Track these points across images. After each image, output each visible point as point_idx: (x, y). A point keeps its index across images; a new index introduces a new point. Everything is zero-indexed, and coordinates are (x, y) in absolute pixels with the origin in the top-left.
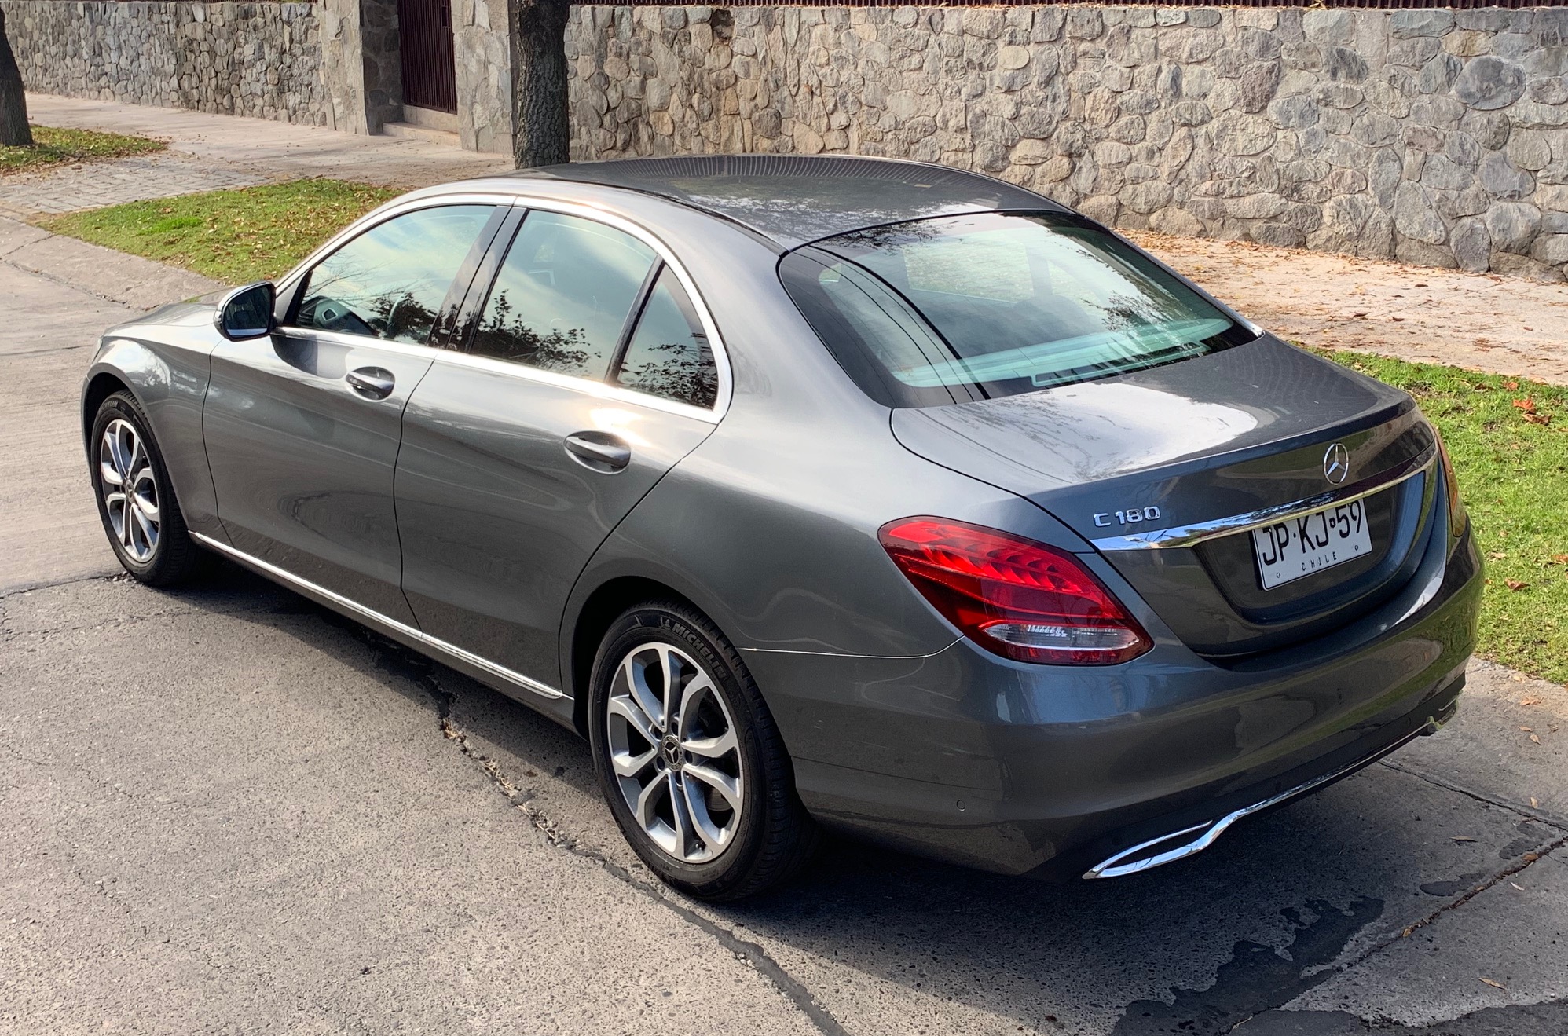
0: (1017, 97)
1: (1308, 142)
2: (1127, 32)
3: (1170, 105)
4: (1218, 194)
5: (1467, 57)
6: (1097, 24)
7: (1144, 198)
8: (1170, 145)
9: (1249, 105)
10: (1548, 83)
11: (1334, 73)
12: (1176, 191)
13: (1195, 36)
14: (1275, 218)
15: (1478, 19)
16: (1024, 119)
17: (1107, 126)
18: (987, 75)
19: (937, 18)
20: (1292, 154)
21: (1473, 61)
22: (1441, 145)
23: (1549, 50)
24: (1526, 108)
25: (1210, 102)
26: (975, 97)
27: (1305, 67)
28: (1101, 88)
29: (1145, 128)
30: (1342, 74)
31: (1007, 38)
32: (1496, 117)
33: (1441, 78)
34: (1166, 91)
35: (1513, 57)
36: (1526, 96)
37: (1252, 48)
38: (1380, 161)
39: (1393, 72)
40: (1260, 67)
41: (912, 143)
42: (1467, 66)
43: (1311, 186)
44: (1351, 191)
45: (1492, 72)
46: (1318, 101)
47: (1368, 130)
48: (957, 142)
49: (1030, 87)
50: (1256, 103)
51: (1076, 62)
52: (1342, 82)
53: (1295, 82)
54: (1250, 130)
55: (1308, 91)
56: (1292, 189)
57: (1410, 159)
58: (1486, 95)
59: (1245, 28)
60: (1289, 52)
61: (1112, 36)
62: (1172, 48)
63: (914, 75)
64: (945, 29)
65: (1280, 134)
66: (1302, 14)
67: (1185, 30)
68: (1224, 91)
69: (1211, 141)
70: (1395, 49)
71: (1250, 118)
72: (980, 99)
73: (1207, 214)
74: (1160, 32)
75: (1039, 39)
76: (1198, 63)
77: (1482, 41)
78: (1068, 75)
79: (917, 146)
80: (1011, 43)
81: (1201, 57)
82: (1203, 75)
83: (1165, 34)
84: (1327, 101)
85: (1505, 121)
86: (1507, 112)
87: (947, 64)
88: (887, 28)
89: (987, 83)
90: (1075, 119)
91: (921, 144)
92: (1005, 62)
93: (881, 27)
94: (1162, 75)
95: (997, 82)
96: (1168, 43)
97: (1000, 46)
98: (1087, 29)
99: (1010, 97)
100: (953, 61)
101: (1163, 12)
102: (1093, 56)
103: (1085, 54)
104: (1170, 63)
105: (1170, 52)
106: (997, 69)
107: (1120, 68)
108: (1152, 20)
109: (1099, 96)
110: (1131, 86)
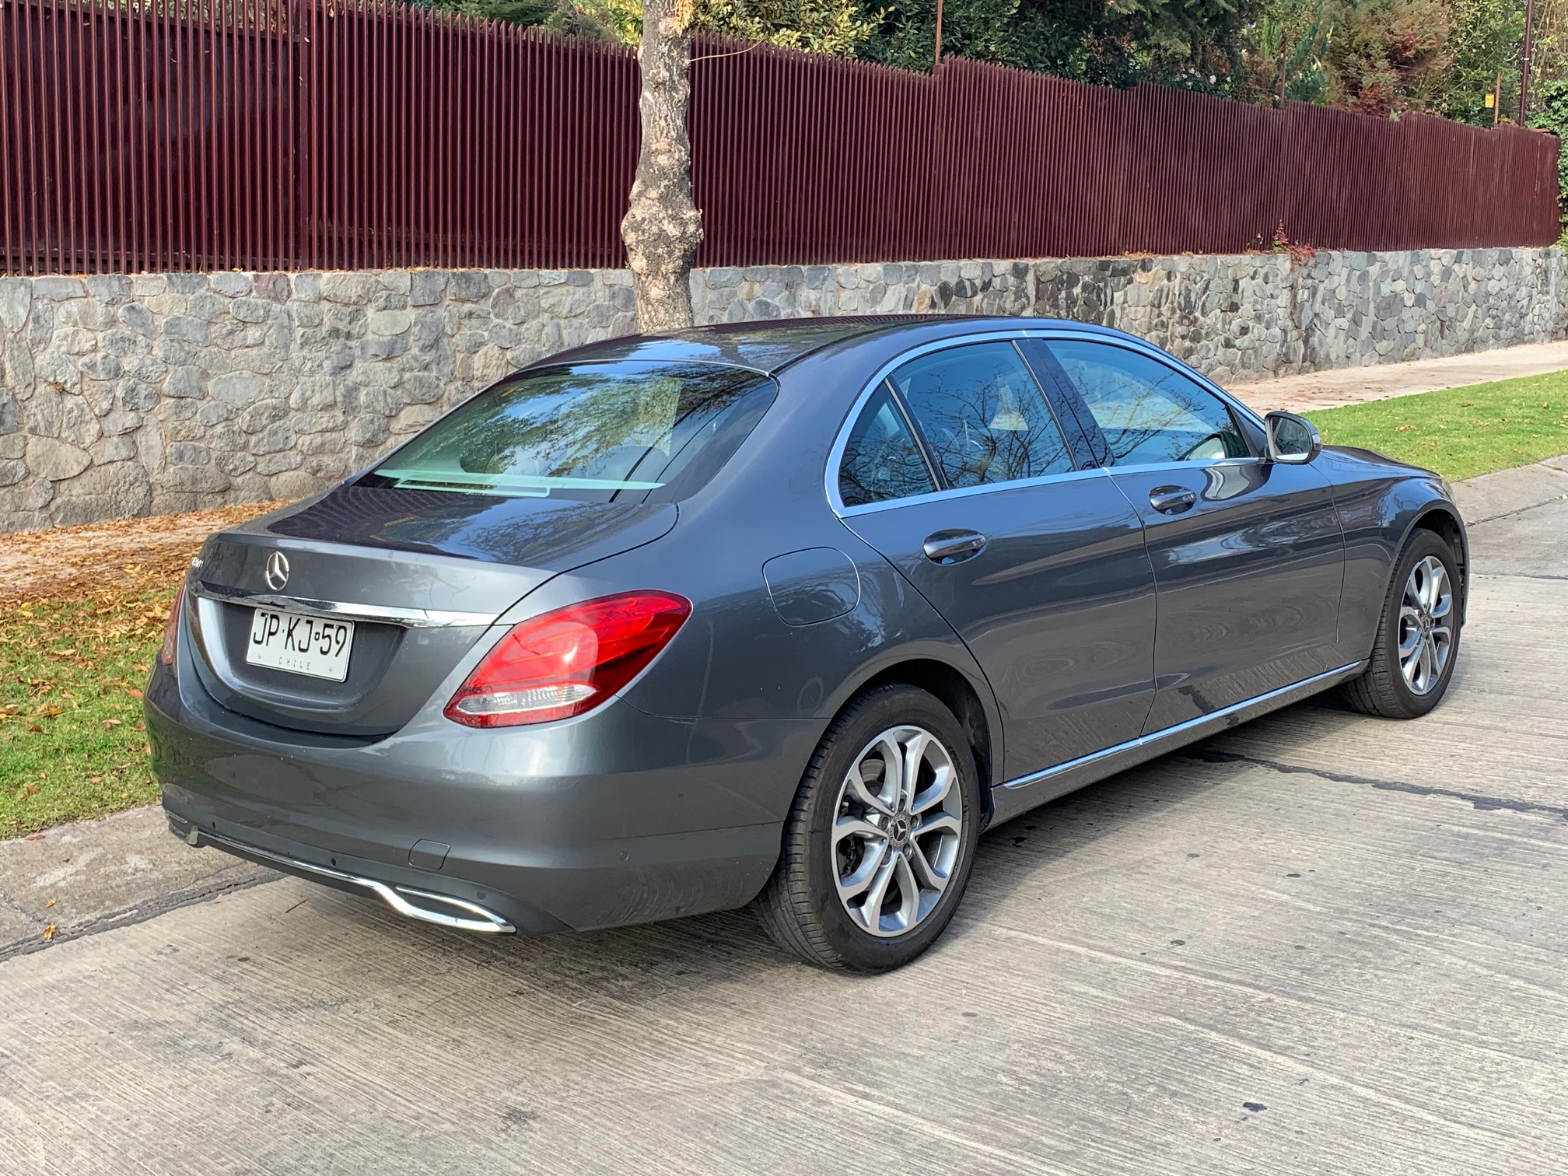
0: (396, 364)
2: (509, 293)
5: (749, 300)
6: (483, 286)
13: (574, 294)
15: (754, 273)
16: (407, 386)
18: (354, 344)
19: (281, 284)
21: (753, 302)
23: (790, 292)
26: (342, 369)
28: (491, 345)
31: (381, 302)
33: (740, 315)
35: (773, 298)
37: (619, 302)
39: (711, 313)
40: (625, 317)
42: (751, 306)
45: (765, 309)
48: (325, 420)
49: (411, 352)
51: (461, 323)
59: (611, 285)
61: (498, 296)
62: (554, 305)
63: (254, 352)
64: (294, 296)
67: (564, 289)
70: (712, 296)
72: (348, 371)
74: (541, 292)
75: (421, 302)
76: (575, 316)
77: (757, 288)
78: (453, 336)
79: (261, 435)
80: (385, 309)
81: (578, 311)
82: (582, 326)
83: (547, 293)
87: (302, 336)
88: (203, 298)
89: (357, 352)
90: (463, 379)
91: (266, 432)
92: (379, 328)
93: (192, 297)
94: (547, 329)
95: (372, 351)
96: (551, 301)
97: (370, 312)
98: (473, 290)
99: (388, 365)
100: (310, 331)
101: (547, 274)
102: (479, 317)
103: (470, 314)
104: (552, 318)
105: (551, 310)
106: (369, 337)
107: (508, 326)
108: (535, 281)
109: (490, 353)
110: (519, 342)
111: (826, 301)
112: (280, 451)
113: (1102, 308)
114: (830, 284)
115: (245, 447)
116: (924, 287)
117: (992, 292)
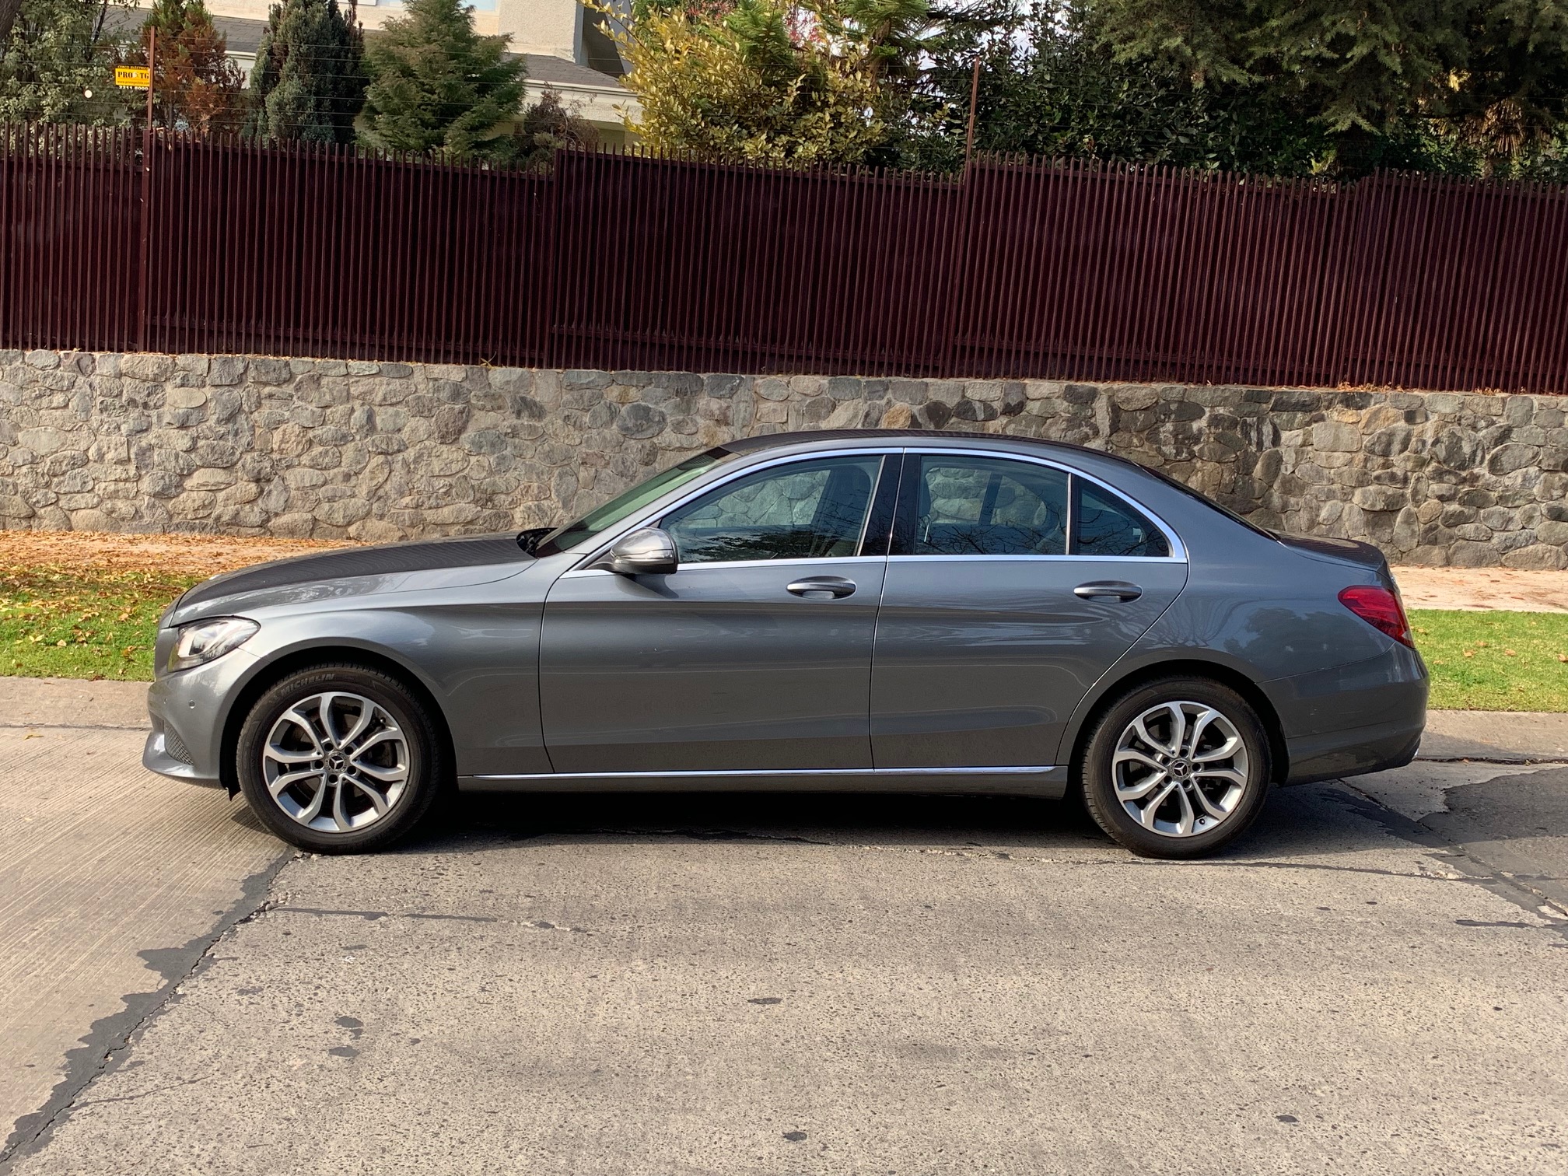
0: (193, 432)
1: (498, 464)
2: (316, 380)
3: (366, 437)
4: (417, 506)
5: (623, 404)
6: (284, 372)
7: (342, 513)
8: (367, 470)
9: (443, 437)
10: (684, 420)
11: (519, 414)
12: (375, 506)
13: (388, 384)
14: (471, 522)
15: (631, 378)
16: (201, 451)
17: (299, 456)
18: (154, 413)
19: (86, 361)
20: (485, 473)
21: (627, 406)
22: (608, 464)
23: (682, 399)
24: (668, 437)
25: (405, 435)
26: (138, 432)
27: (493, 409)
28: (291, 424)
29: (341, 457)
30: (524, 415)
31: (178, 381)
32: (647, 443)
33: (605, 416)
34: (362, 427)
35: (656, 403)
36: (668, 429)
37: (444, 395)
38: (561, 476)
39: (566, 413)
40: (452, 409)
41: (55, 476)
42: (624, 410)
43: (503, 497)
44: (538, 498)
45: (643, 414)
46: (506, 434)
47: (548, 455)
48: (118, 472)
49: (208, 424)
50: (450, 435)
51: (260, 403)
52: (525, 421)
53: (483, 420)
54: (445, 456)
55: (495, 426)
56: (486, 498)
57: (584, 474)
58: (640, 429)
59: (436, 380)
60: (478, 398)
61: (301, 382)
62: (365, 393)
63: (59, 413)
64: (98, 371)
65: (473, 459)
66: (488, 370)
67: (377, 380)
68: (417, 427)
69: (408, 466)
70: (567, 397)
71: (444, 447)
72: (145, 434)
73: (408, 523)
74: (351, 380)
75: (218, 382)
76: (391, 405)
77: (633, 392)
78: (251, 413)
79: (61, 478)
80: (182, 385)
81: (394, 400)
82: (397, 414)
83: (357, 382)
84: (514, 434)
85: (653, 445)
86: (655, 440)
87: (102, 403)
88: (17, 369)
89: (154, 420)
90: (262, 450)
91: (67, 476)
92: (175, 402)
93: (8, 368)
94: (356, 414)
95: (167, 419)
96: (361, 389)
97: (169, 387)
98: (273, 376)
99: (184, 432)
100: (109, 400)
101: (355, 365)
102: (279, 398)
103: (270, 396)
104: (363, 404)
105: (362, 396)
106: (166, 408)
107: (310, 408)
108: (343, 371)
109: (289, 431)
110: (324, 423)
111: (738, 411)
112: (78, 492)
113: (1253, 448)
114: (743, 394)
115: (48, 485)
116: (898, 405)
117: (1025, 418)
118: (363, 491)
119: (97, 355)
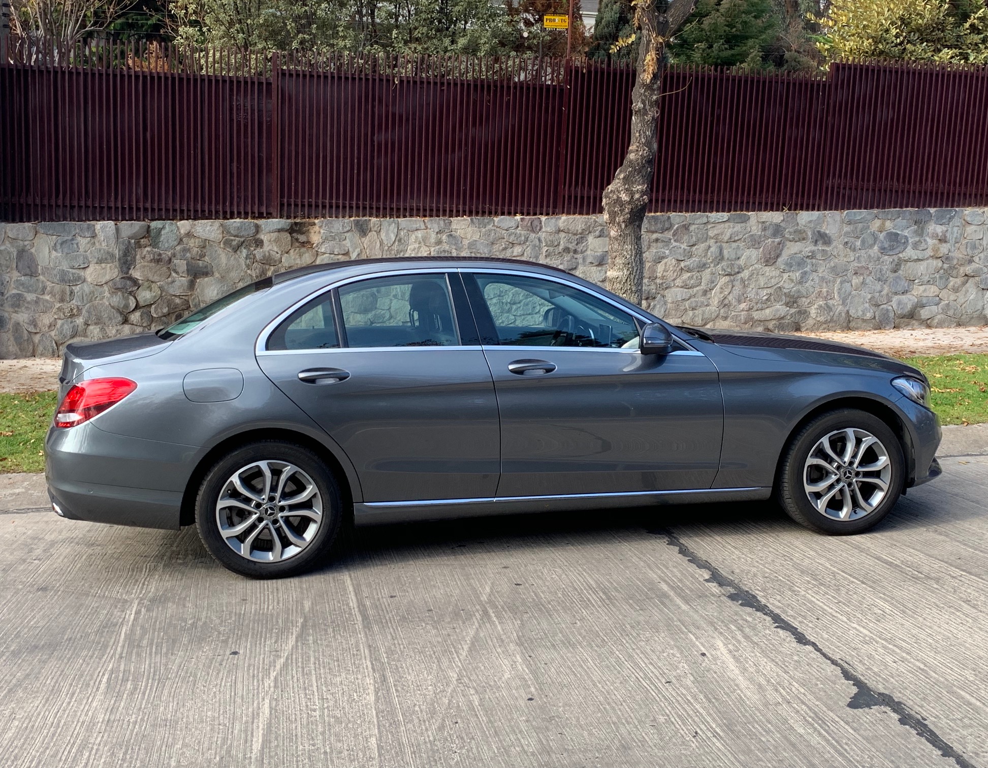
1: (802, 278)
2: (686, 227)
3: (718, 264)
4: (750, 309)
5: (881, 232)
6: (666, 223)
7: (700, 317)
8: (718, 286)
9: (767, 261)
10: (919, 241)
11: (816, 242)
12: (722, 311)
13: (733, 228)
14: (782, 318)
15: (888, 214)
17: (674, 280)
18: (579, 256)
19: (536, 223)
20: (793, 284)
21: (884, 233)
22: (871, 273)
23: (919, 227)
24: (910, 253)
25: (741, 262)
27: (799, 240)
28: (670, 258)
29: (701, 279)
30: (820, 242)
31: (597, 233)
32: (896, 258)
33: (871, 242)
34: (716, 258)
35: (902, 231)
36: (909, 247)
37: (769, 232)
38: (842, 283)
39: (846, 240)
40: (774, 242)
41: (514, 304)
42: (882, 236)
43: (804, 299)
44: (826, 298)
45: (894, 237)
46: (808, 257)
47: (833, 269)
50: (770, 260)
51: (650, 245)
52: (820, 247)
53: (792, 249)
54: (767, 274)
55: (801, 252)
56: (792, 301)
57: (856, 281)
58: (892, 248)
59: (763, 222)
60: (790, 233)
61: (677, 229)
62: (718, 234)
64: (543, 230)
65: (786, 276)
66: (797, 214)
67: (727, 225)
68: (751, 255)
69: (744, 282)
70: (847, 229)
71: (767, 269)
73: (742, 322)
74: (709, 227)
76: (734, 241)
77: (888, 224)
79: (519, 305)
80: (600, 236)
81: (736, 238)
82: (738, 247)
83: (713, 227)
84: (812, 256)
85: (899, 259)
86: (901, 255)
87: (547, 251)
88: (490, 231)
89: (580, 261)
90: (650, 278)
91: (522, 304)
92: (595, 248)
93: (484, 230)
94: (712, 249)
95: (589, 260)
96: (716, 232)
97: (590, 238)
98: (659, 226)
99: (600, 268)
100: (551, 249)
101: (714, 216)
102: (663, 241)
103: (657, 240)
104: (716, 242)
105: (716, 238)
106: (589, 252)
107: (683, 247)
108: (705, 220)
109: (669, 263)
110: (691, 257)
111: (952, 233)
112: (529, 314)
114: (957, 221)
115: (509, 311)
118: (715, 302)
119: (543, 218)
